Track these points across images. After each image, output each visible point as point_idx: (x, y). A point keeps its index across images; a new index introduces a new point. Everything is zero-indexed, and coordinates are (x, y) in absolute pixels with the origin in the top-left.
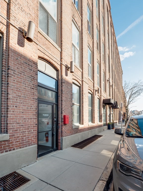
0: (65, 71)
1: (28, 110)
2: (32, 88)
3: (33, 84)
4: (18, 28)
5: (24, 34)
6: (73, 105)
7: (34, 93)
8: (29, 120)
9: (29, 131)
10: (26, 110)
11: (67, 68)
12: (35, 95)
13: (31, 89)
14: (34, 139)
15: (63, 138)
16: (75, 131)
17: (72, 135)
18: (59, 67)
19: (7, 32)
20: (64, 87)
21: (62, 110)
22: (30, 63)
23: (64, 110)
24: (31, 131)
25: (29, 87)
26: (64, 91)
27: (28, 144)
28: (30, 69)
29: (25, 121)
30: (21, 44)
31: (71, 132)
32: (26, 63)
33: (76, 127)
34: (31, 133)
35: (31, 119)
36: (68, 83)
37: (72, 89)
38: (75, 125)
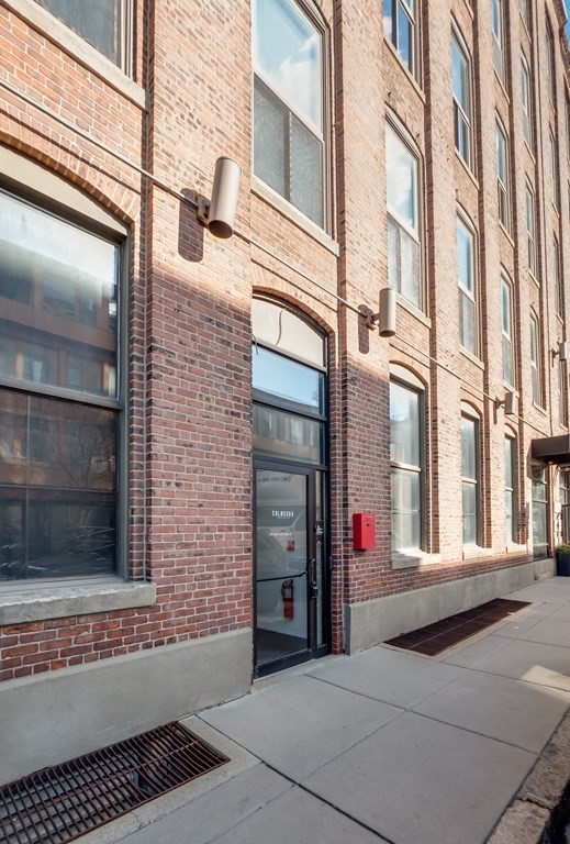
0: (360, 333)
1: (218, 497)
2: (232, 413)
3: (234, 398)
4: (177, 191)
5: (201, 212)
6: (394, 473)
7: (237, 431)
8: (223, 533)
9: (224, 575)
10: (211, 496)
11: (366, 317)
12: (243, 438)
13: (230, 416)
14: (240, 604)
15: (351, 606)
16: (401, 581)
17: (388, 594)
18: (332, 321)
19: (142, 215)
20: (352, 397)
21: (346, 494)
22: (225, 320)
23: (353, 494)
24: (231, 574)
25: (220, 411)
26: (353, 416)
27: (219, 623)
28: (223, 341)
29: (210, 537)
30: (191, 250)
31: (385, 584)
32: (210, 320)
33: (405, 562)
34: (230, 583)
35: (230, 529)
36: (370, 380)
37: (388, 404)
38: (403, 556)
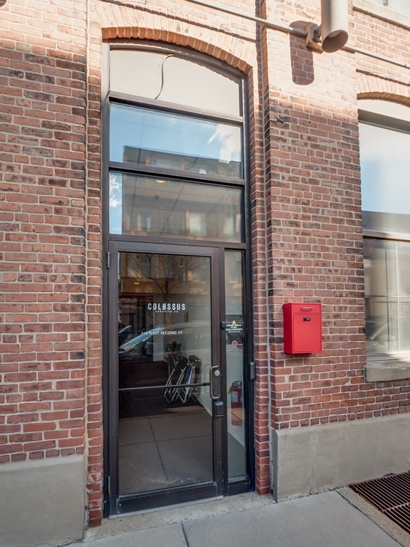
0: (293, 58)
1: (25, 288)
2: (52, 182)
3: (54, 162)
7: (60, 203)
8: (34, 334)
9: (35, 387)
10: (16, 288)
11: (304, 37)
12: (70, 212)
13: (47, 186)
14: (62, 425)
15: (279, 432)
16: (386, 399)
20: (280, 144)
21: (271, 278)
22: (41, 70)
24: (48, 386)
25: (31, 180)
26: (282, 169)
27: (27, 448)
28: (37, 96)
29: (12, 339)
32: (17, 73)
33: (397, 370)
34: (43, 397)
35: (46, 328)
